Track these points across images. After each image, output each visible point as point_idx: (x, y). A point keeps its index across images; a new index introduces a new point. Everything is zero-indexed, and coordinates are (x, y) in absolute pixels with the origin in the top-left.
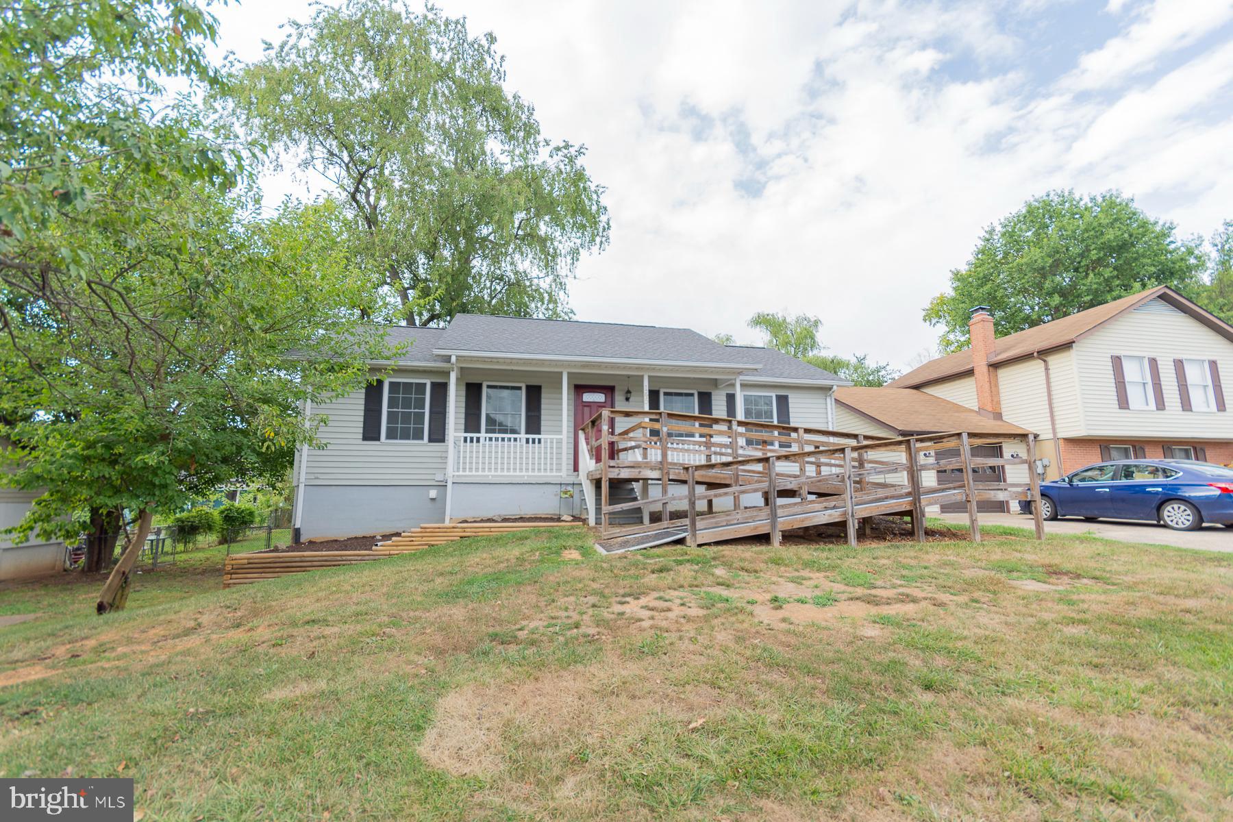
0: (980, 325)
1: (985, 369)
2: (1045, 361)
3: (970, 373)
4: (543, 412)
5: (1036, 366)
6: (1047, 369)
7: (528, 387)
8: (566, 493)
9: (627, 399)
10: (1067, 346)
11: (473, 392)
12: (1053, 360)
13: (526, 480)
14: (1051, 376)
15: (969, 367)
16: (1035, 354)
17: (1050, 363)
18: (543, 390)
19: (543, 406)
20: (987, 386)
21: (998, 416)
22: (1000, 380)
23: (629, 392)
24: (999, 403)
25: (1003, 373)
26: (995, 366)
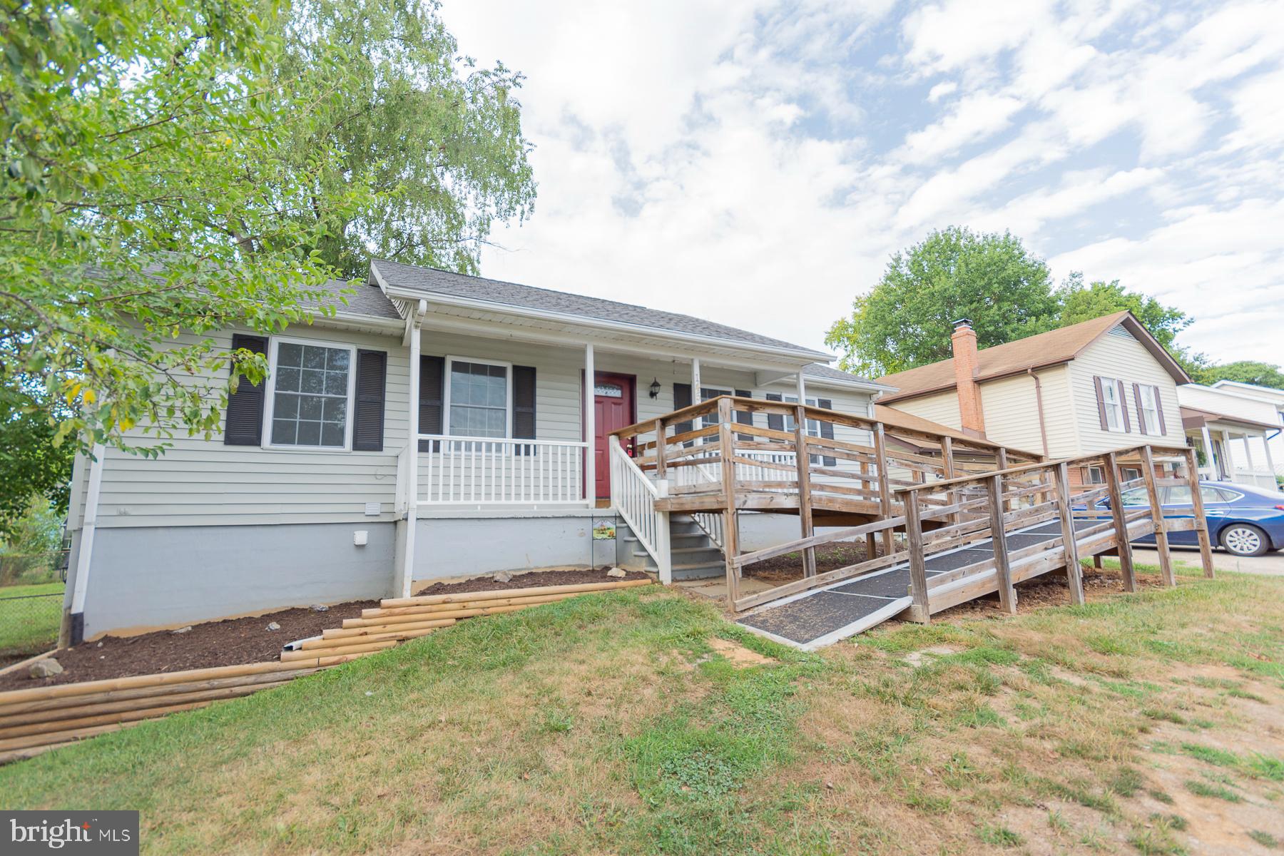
0: (964, 339)
1: (970, 385)
2: (1036, 378)
3: (953, 388)
4: (538, 407)
5: (1027, 383)
6: (1038, 387)
7: (517, 370)
8: (602, 531)
9: (653, 395)
10: (1061, 364)
11: (432, 368)
12: (1045, 378)
13: (535, 512)
14: (1043, 394)
15: (950, 382)
16: (1029, 371)
17: (1041, 381)
18: (538, 375)
19: (538, 399)
20: (972, 404)
21: (983, 435)
22: (983, 397)
23: (656, 384)
24: (983, 422)
25: (988, 391)
26: (980, 382)
